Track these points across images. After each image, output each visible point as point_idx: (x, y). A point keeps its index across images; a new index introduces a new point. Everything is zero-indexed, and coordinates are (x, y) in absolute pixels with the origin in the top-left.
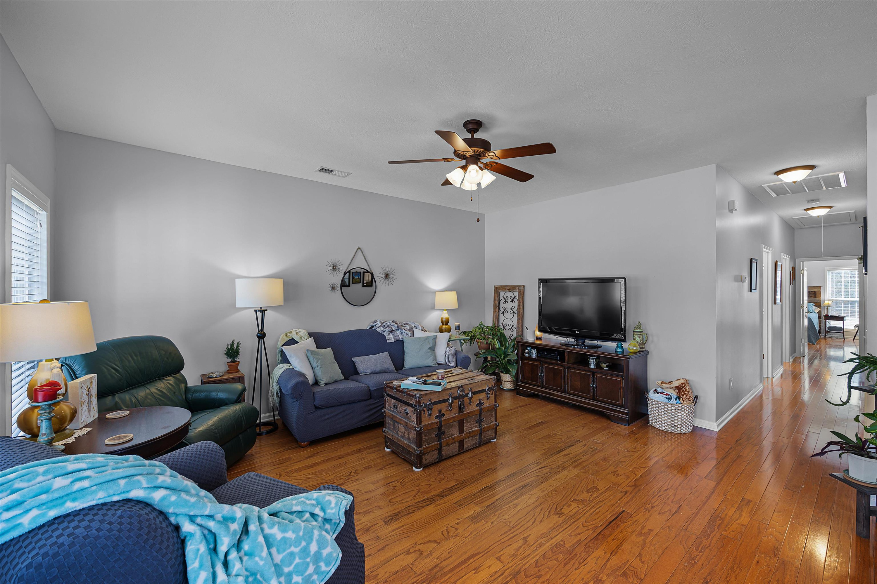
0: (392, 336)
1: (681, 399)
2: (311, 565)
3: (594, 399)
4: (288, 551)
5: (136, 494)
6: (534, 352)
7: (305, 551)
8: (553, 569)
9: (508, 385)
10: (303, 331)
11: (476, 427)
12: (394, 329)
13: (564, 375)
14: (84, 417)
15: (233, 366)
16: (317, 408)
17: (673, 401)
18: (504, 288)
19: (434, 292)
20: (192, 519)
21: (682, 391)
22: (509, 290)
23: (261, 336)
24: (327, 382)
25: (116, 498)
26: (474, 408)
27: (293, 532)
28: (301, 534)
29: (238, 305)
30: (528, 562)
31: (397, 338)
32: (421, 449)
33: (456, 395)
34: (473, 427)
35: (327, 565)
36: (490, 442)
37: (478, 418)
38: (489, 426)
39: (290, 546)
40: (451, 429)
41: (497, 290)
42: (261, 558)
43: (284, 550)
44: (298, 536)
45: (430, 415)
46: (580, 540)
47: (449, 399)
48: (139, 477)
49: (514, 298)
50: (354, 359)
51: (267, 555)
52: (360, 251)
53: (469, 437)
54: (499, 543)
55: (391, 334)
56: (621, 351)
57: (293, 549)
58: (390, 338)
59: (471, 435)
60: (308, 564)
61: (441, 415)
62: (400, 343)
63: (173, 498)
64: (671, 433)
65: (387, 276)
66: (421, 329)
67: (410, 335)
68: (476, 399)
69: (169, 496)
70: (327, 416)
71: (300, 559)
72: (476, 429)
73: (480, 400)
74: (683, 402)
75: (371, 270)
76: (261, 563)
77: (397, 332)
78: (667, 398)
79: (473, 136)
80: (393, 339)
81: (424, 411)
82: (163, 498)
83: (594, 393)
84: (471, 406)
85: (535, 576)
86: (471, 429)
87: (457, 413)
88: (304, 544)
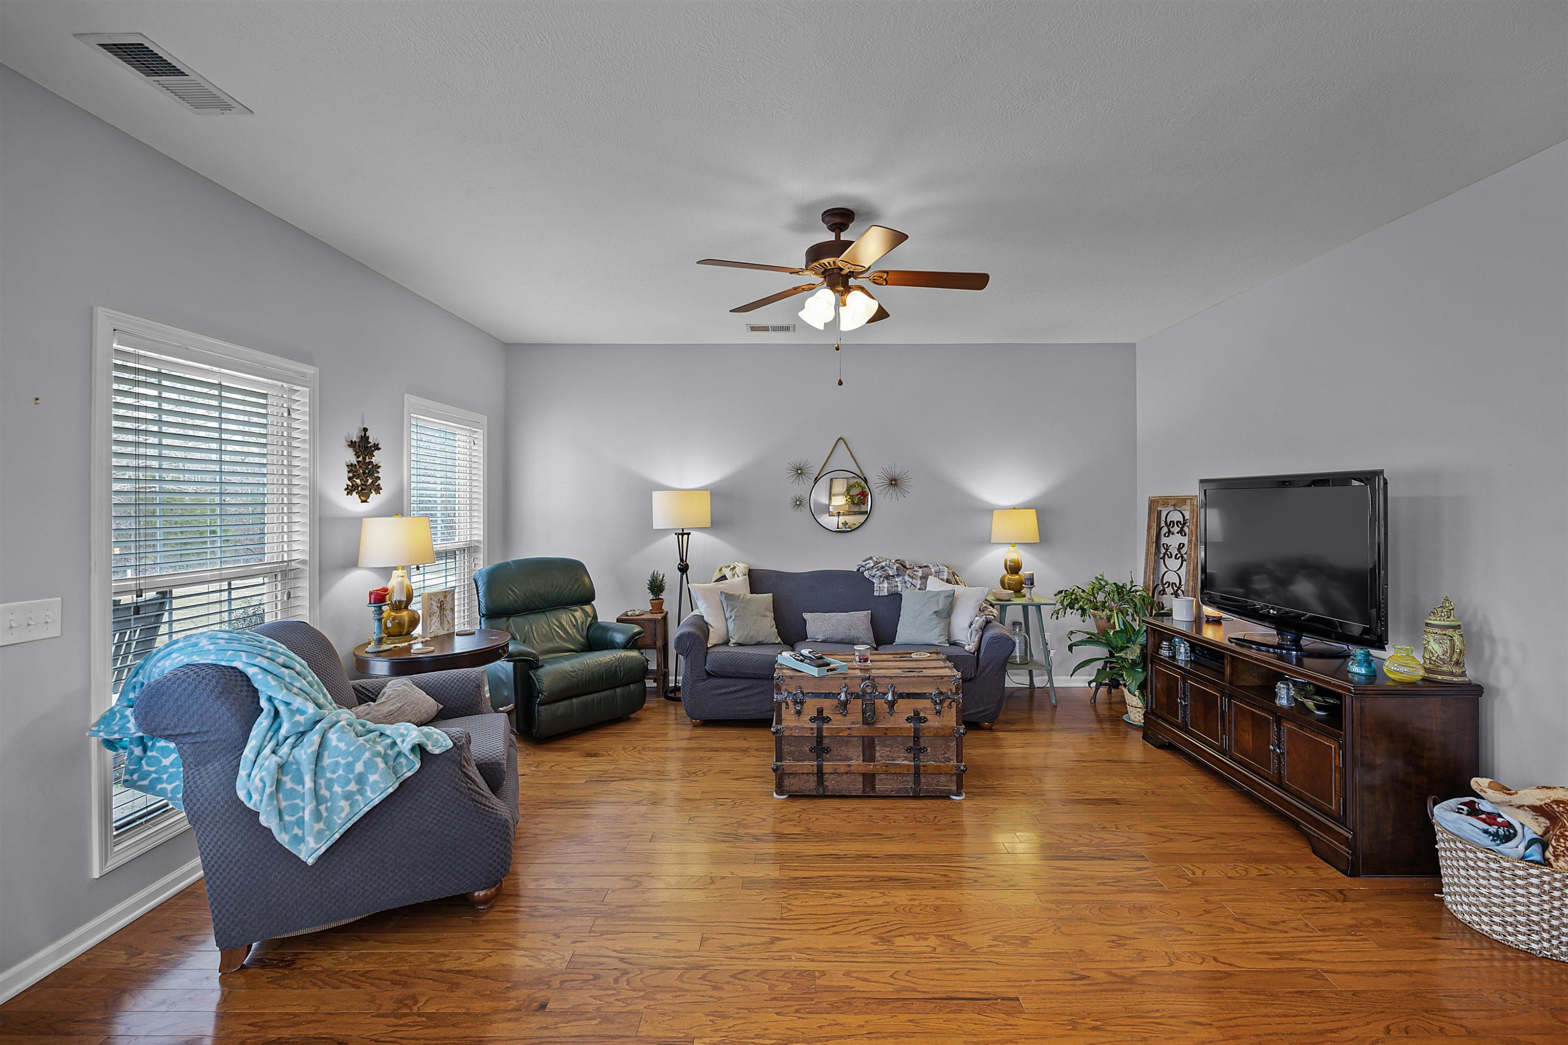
0: (886, 585)
1: (1551, 849)
2: (353, 783)
3: (1280, 785)
4: (336, 759)
5: (237, 664)
6: (1182, 650)
7: (350, 767)
8: (747, 993)
9: (1137, 716)
10: (743, 565)
11: (906, 759)
12: (891, 574)
13: (1223, 712)
14: (433, 628)
15: (657, 605)
16: (708, 674)
17: (1515, 848)
18: (1165, 501)
19: (989, 510)
20: (270, 699)
21: (1561, 827)
22: (1174, 505)
23: (684, 569)
24: (740, 642)
25: (223, 663)
26: (899, 720)
27: (346, 744)
28: (352, 749)
29: (656, 526)
30: (733, 965)
31: (894, 590)
32: (779, 764)
33: (858, 690)
34: (899, 757)
35: (373, 792)
36: (948, 798)
37: (911, 744)
38: (939, 766)
39: (338, 756)
40: (843, 748)
41: (1155, 505)
42: (306, 753)
43: (333, 758)
44: (348, 749)
45: (799, 713)
46: (853, 987)
47: (839, 694)
48: (242, 653)
49: (1184, 524)
50: (806, 616)
51: (313, 752)
52: (843, 443)
53: (886, 773)
54: (736, 925)
55: (886, 581)
56: (1363, 671)
57: (340, 759)
58: (882, 589)
59: (891, 771)
60: (350, 781)
61: (820, 717)
62: (896, 598)
63: (260, 677)
64: (1489, 939)
65: (894, 482)
66: (945, 577)
67: (918, 587)
68: (905, 707)
69: (259, 674)
70: (723, 691)
71: (343, 771)
72: (907, 762)
73: (916, 713)
74: (1557, 860)
75: (863, 474)
76: (304, 757)
77: (897, 579)
78: (1486, 832)
79: (838, 236)
80: (886, 590)
81: (787, 704)
82: (255, 674)
83: (1279, 769)
84: (892, 718)
85: (714, 984)
86: (894, 760)
87: (858, 723)
88: (350, 759)
